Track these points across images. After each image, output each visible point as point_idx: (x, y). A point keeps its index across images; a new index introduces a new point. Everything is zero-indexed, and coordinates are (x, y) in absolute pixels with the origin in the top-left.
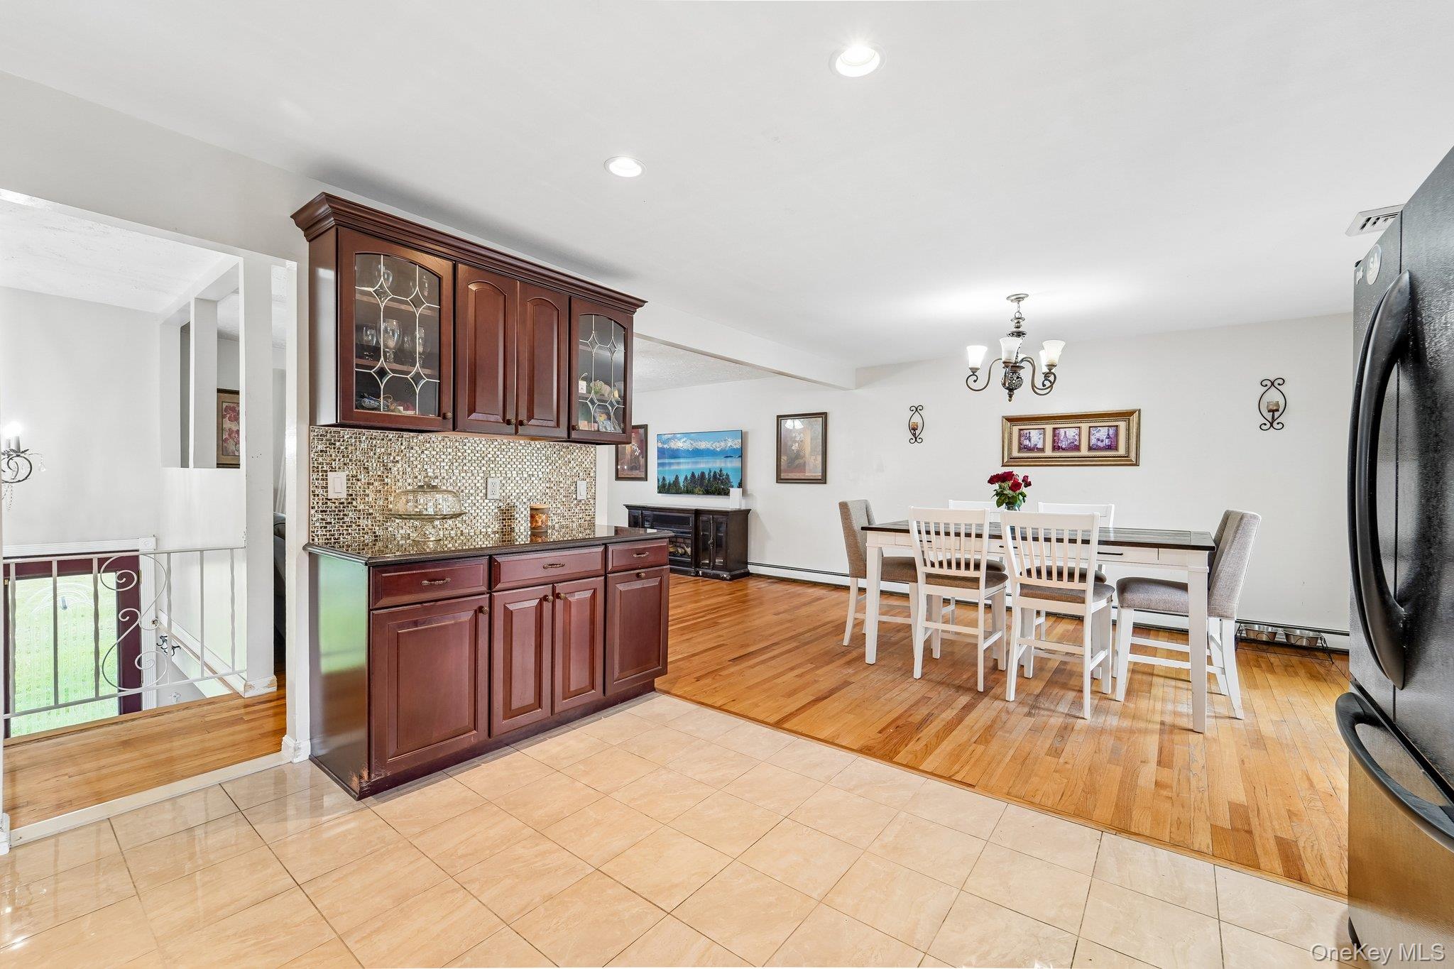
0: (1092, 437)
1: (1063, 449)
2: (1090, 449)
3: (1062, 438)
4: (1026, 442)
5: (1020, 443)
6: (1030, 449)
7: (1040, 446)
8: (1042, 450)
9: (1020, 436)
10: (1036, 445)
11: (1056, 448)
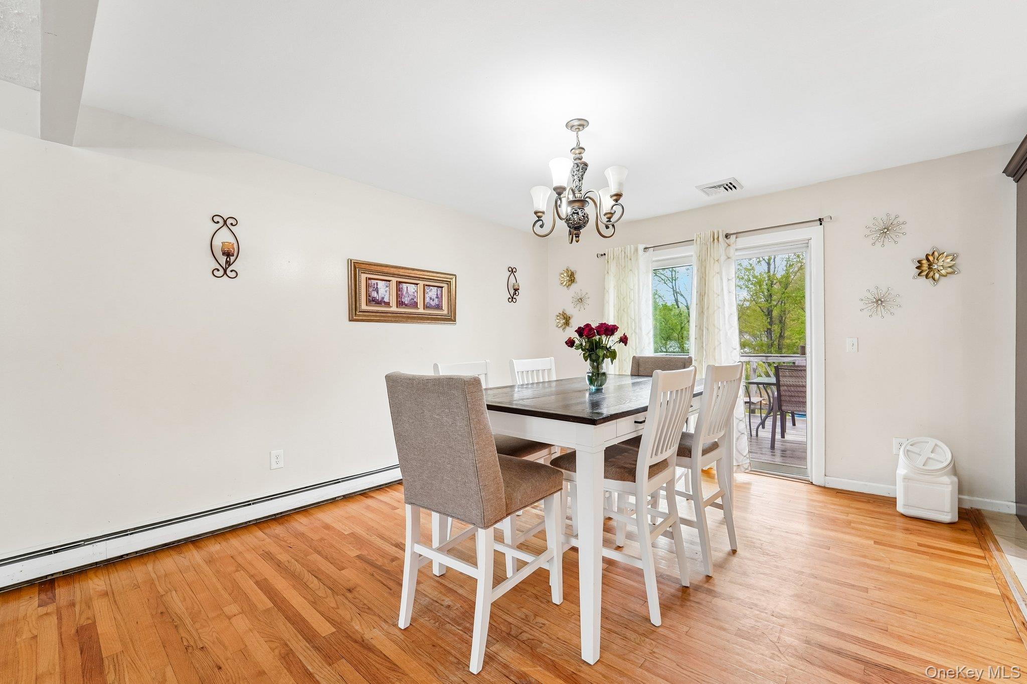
0: (427, 296)
1: (406, 305)
2: (426, 307)
3: (405, 293)
4: (374, 294)
5: (368, 295)
6: (379, 303)
7: (386, 300)
8: (387, 304)
9: (368, 286)
10: (383, 298)
11: (400, 304)
